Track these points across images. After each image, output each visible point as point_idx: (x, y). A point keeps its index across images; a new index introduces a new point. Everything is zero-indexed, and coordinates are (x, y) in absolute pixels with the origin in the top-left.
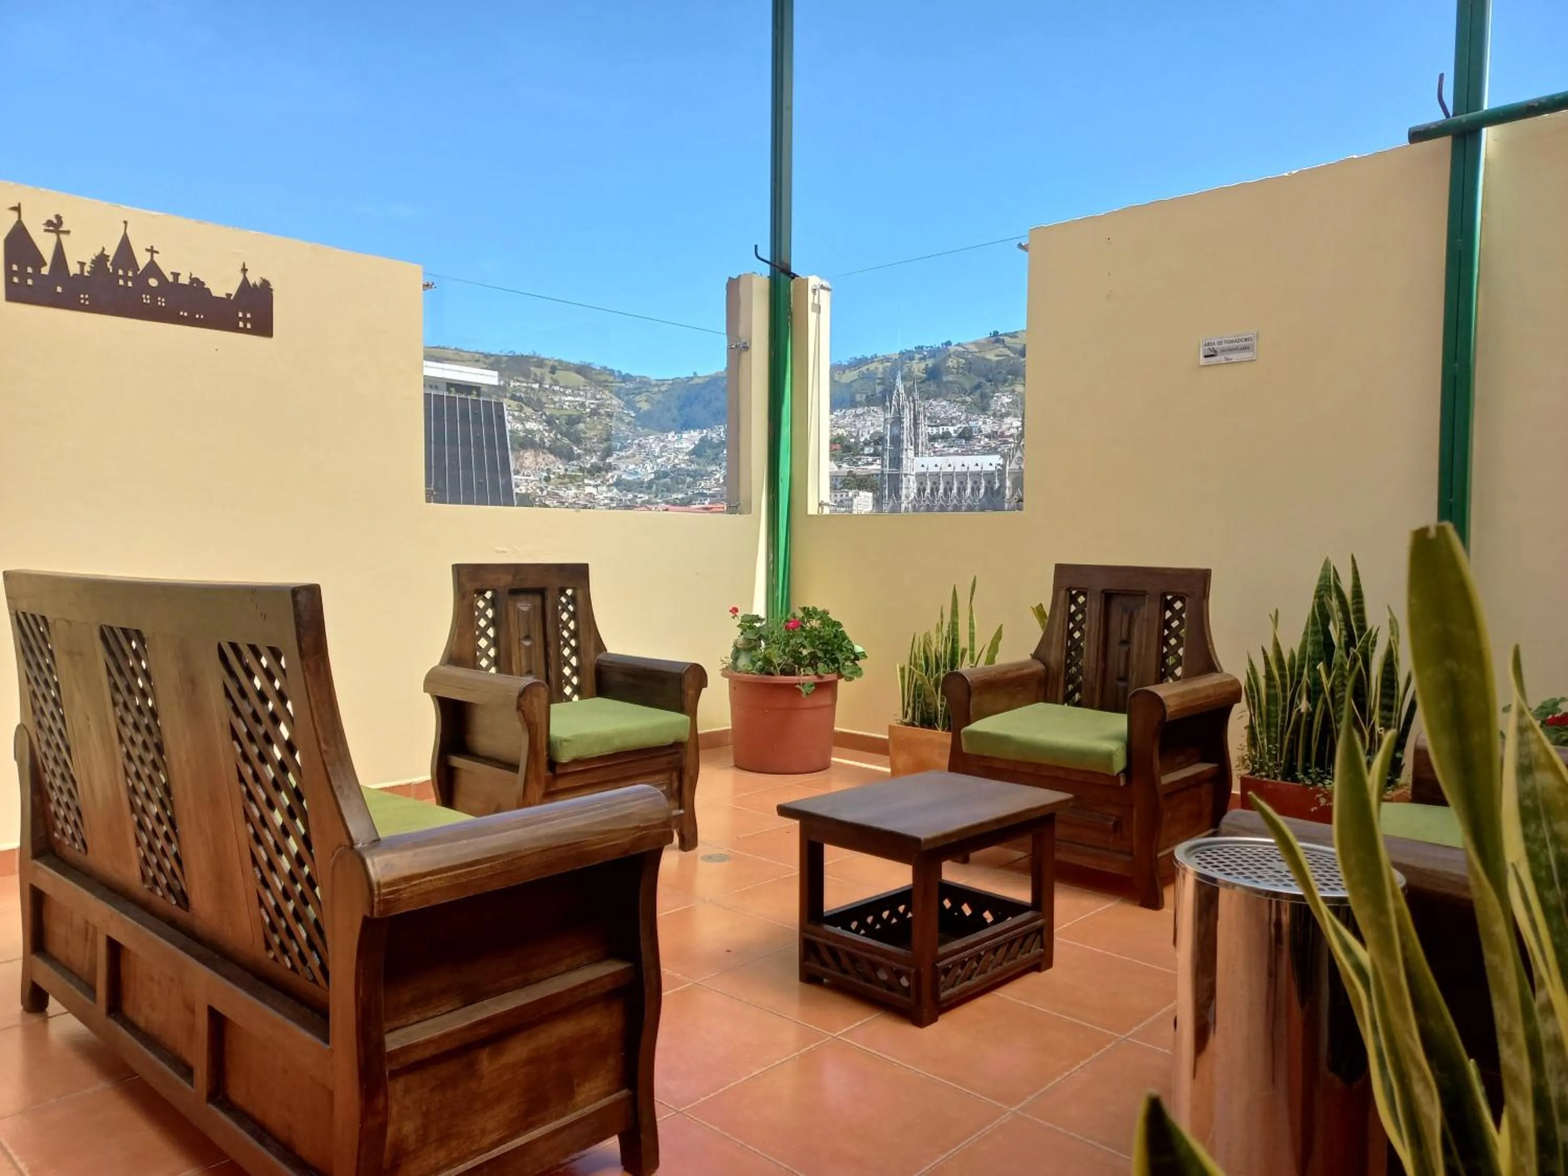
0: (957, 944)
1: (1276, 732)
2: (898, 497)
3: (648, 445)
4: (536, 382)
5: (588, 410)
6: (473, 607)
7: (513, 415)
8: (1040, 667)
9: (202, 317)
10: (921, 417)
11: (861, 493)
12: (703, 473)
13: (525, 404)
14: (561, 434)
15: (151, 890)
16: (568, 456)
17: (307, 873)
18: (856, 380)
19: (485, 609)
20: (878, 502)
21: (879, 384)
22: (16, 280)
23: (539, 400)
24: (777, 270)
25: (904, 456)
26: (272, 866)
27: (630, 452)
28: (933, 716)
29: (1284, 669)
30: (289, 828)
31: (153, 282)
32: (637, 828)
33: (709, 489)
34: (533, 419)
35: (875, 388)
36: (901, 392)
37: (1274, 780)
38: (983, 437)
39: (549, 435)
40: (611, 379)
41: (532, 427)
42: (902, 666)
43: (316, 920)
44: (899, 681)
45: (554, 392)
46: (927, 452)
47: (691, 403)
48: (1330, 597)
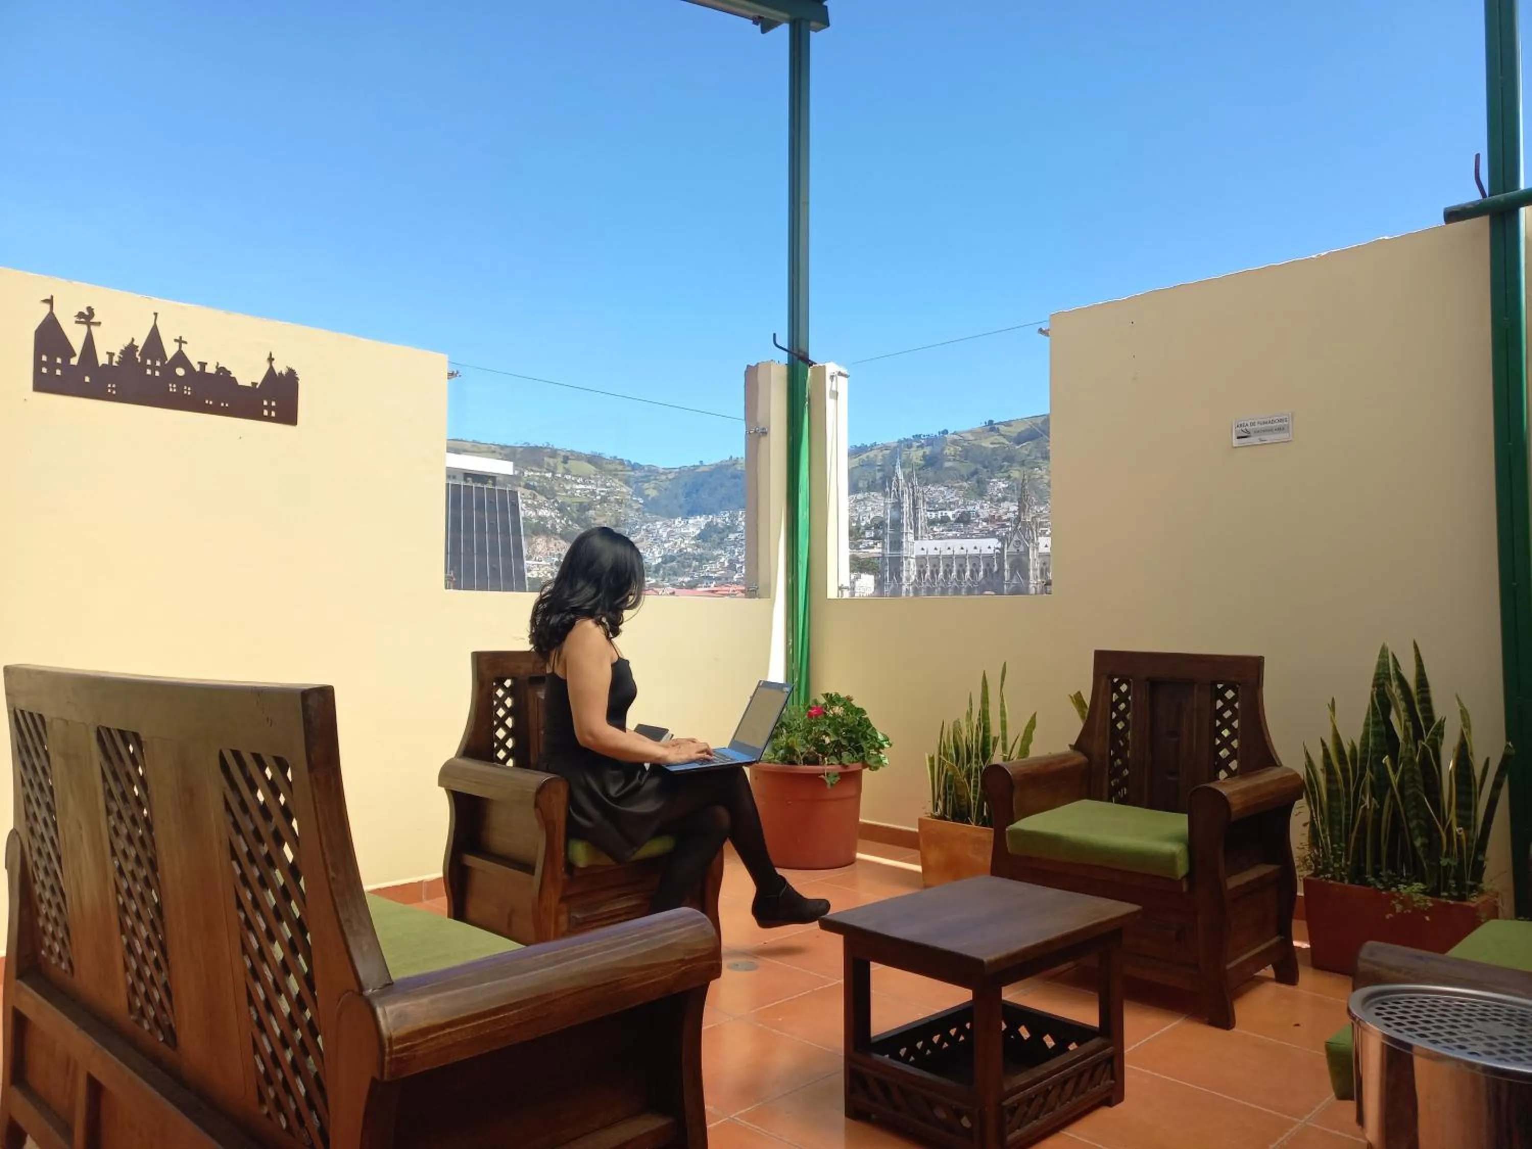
0: (1022, 1079)
1: (1340, 830)
2: (899, 579)
3: (656, 531)
4: (549, 471)
5: (599, 498)
6: (492, 696)
7: (527, 504)
8: (1081, 758)
9: (227, 405)
10: (921, 502)
11: (863, 575)
12: (708, 557)
13: (539, 493)
14: (572, 521)
15: (136, 1022)
17: (308, 1018)
18: (856, 467)
19: (504, 697)
20: (879, 584)
21: (879, 470)
22: (44, 370)
23: (552, 489)
24: (795, 358)
25: (904, 540)
26: (270, 1007)
27: (638, 537)
28: (965, 809)
29: (1346, 763)
30: (290, 964)
31: (180, 372)
32: (682, 961)
33: (715, 572)
34: (545, 506)
35: (875, 474)
36: (900, 478)
37: (1341, 884)
38: (981, 521)
39: (561, 522)
40: (620, 468)
41: (545, 514)
42: (931, 756)
43: (317, 1074)
44: (929, 772)
45: (566, 481)
46: (927, 536)
47: (697, 491)
48: (1391, 685)
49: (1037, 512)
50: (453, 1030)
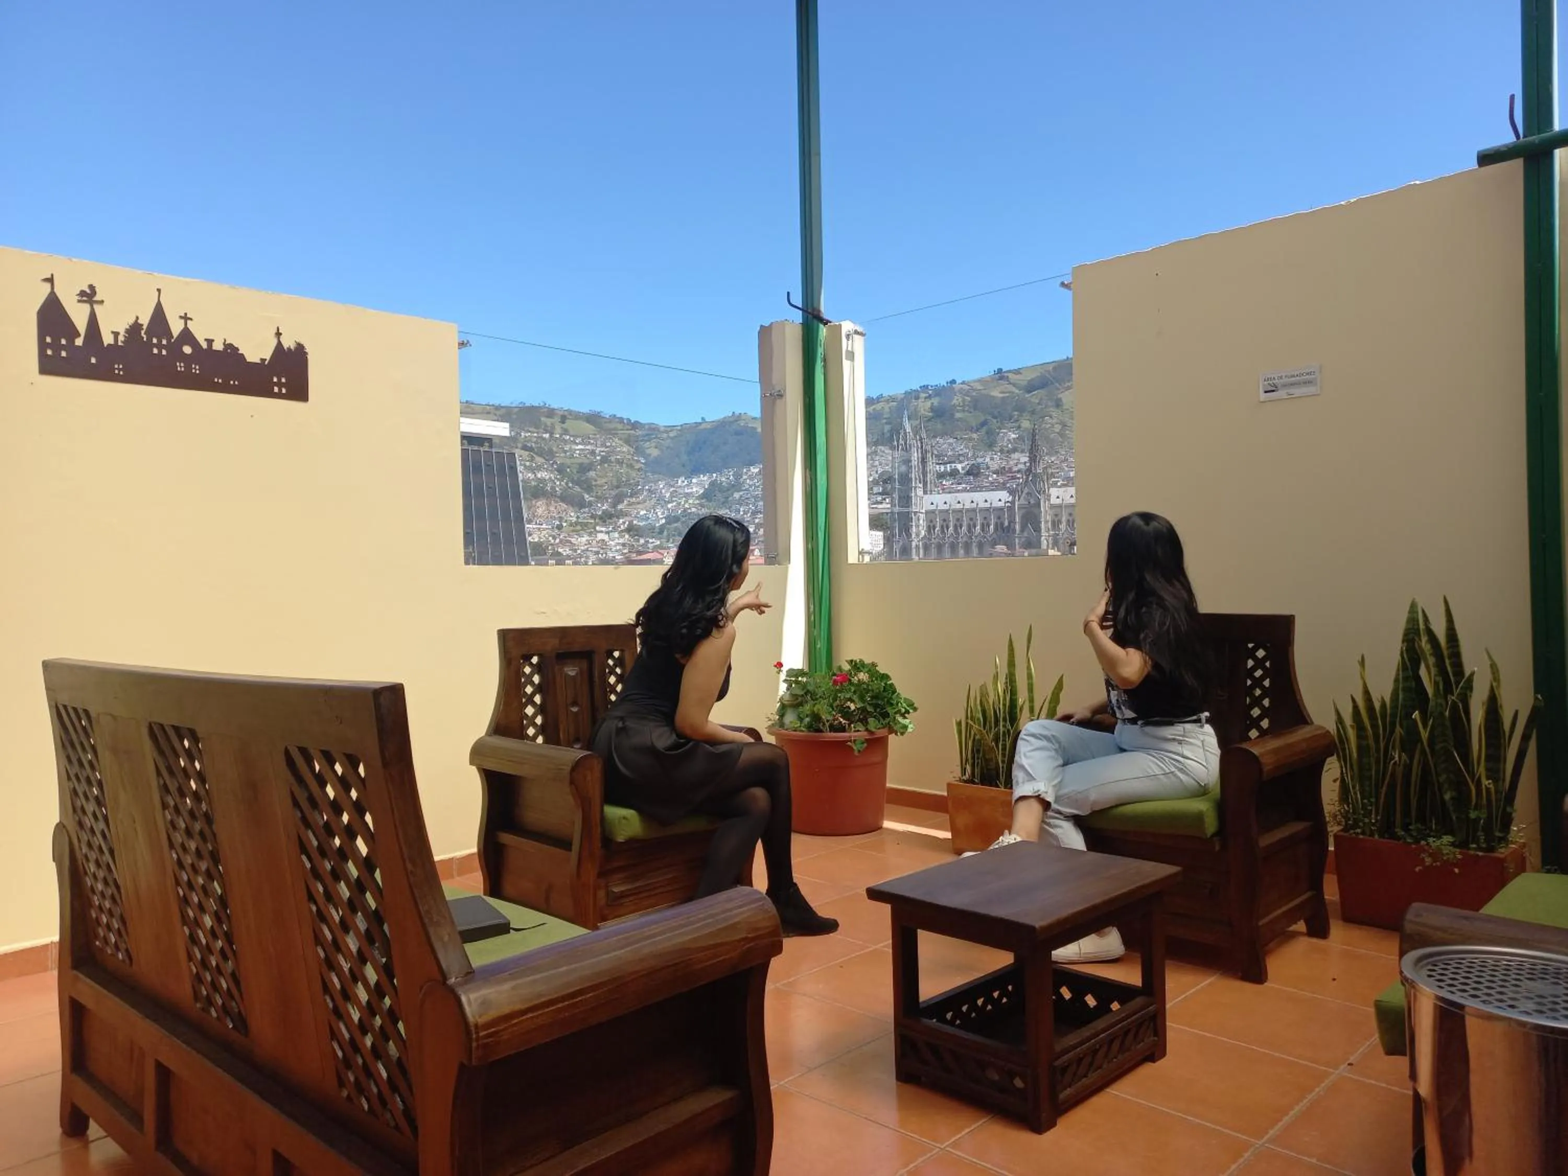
1: (1371, 786)
2: (909, 535)
3: (659, 491)
4: (546, 432)
5: (598, 458)
6: (519, 673)
7: (525, 466)
9: (236, 383)
10: (929, 455)
11: (877, 533)
13: (536, 454)
14: (572, 482)
15: (203, 1009)
16: (580, 504)
17: (388, 1005)
19: (532, 674)
20: (889, 541)
21: (886, 423)
22: (49, 352)
23: (551, 451)
24: (810, 316)
25: (913, 495)
26: (346, 995)
27: (641, 498)
28: (994, 772)
29: (1376, 719)
30: (366, 955)
31: (187, 350)
32: (745, 939)
34: (544, 468)
35: (885, 426)
36: (908, 431)
37: (1371, 838)
38: (991, 474)
39: (560, 484)
40: (620, 426)
41: (544, 476)
42: (958, 720)
43: (399, 1058)
44: (957, 736)
45: (566, 442)
46: (936, 489)
47: (700, 448)
48: (1420, 640)
49: (1048, 462)
50: (535, 1014)
